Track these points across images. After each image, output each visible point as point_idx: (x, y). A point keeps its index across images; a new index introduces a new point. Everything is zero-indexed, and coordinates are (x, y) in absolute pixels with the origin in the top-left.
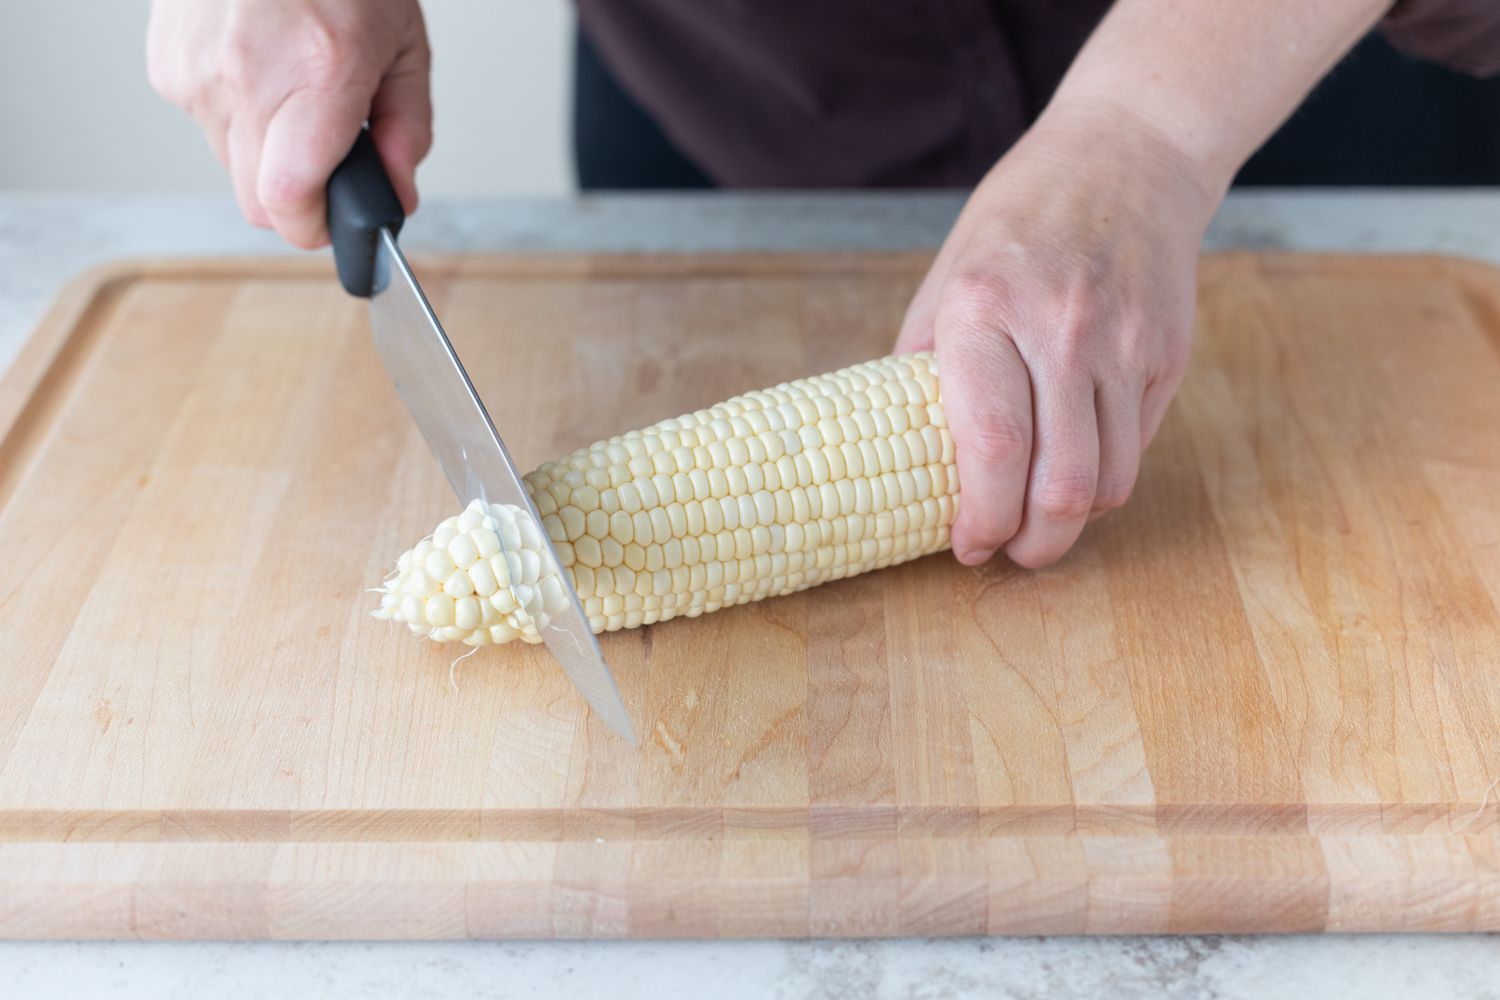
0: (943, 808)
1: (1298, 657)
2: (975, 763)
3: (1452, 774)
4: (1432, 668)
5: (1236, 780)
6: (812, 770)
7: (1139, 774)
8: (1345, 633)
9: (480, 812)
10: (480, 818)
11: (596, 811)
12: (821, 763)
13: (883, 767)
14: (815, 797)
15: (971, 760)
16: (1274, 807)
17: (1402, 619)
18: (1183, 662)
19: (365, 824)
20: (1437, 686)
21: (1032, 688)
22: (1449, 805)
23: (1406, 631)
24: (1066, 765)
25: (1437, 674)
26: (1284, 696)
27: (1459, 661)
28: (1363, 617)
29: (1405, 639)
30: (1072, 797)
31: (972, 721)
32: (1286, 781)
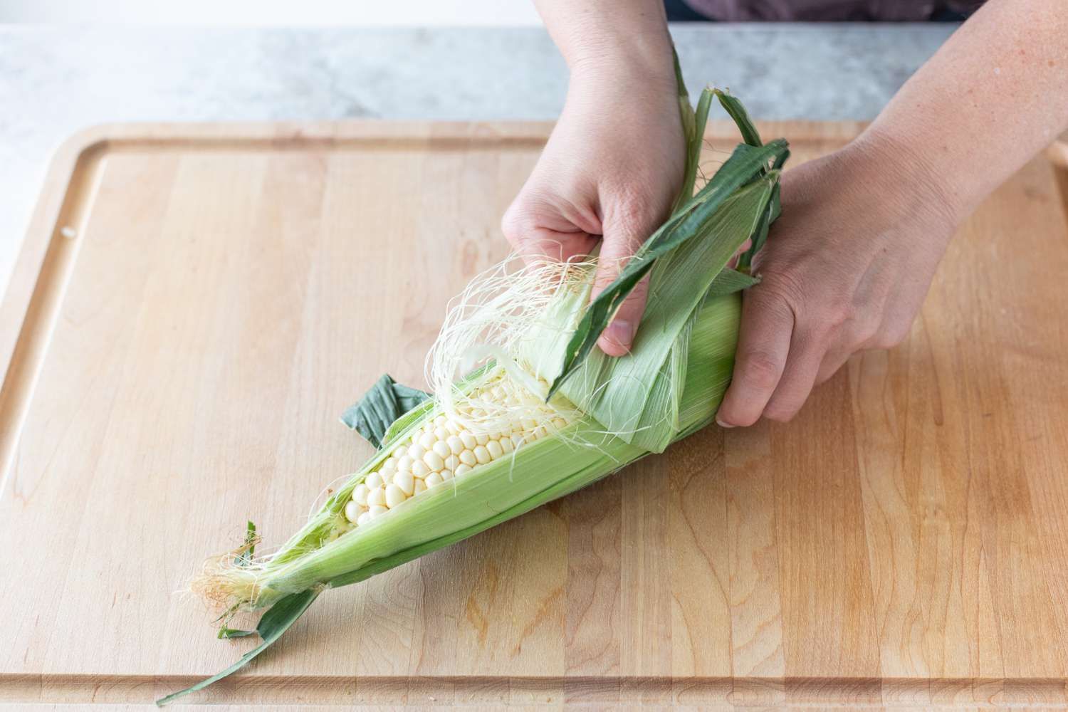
0: (649, 678)
1: (892, 546)
2: (673, 638)
3: (979, 652)
4: (980, 555)
5: (838, 657)
6: (568, 645)
7: (777, 651)
8: (926, 522)
9: (356, 678)
10: (355, 682)
11: (430, 678)
12: (573, 638)
13: (613, 642)
14: (569, 668)
15: (670, 637)
16: (860, 679)
17: (966, 508)
18: (816, 549)
19: (283, 685)
20: (981, 572)
21: (715, 573)
22: (973, 679)
23: (967, 520)
24: (730, 642)
25: (982, 561)
26: (879, 582)
27: (999, 549)
28: (940, 507)
29: (966, 528)
30: (732, 670)
31: (673, 602)
32: (870, 657)
